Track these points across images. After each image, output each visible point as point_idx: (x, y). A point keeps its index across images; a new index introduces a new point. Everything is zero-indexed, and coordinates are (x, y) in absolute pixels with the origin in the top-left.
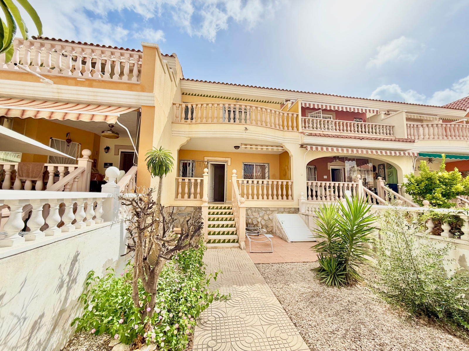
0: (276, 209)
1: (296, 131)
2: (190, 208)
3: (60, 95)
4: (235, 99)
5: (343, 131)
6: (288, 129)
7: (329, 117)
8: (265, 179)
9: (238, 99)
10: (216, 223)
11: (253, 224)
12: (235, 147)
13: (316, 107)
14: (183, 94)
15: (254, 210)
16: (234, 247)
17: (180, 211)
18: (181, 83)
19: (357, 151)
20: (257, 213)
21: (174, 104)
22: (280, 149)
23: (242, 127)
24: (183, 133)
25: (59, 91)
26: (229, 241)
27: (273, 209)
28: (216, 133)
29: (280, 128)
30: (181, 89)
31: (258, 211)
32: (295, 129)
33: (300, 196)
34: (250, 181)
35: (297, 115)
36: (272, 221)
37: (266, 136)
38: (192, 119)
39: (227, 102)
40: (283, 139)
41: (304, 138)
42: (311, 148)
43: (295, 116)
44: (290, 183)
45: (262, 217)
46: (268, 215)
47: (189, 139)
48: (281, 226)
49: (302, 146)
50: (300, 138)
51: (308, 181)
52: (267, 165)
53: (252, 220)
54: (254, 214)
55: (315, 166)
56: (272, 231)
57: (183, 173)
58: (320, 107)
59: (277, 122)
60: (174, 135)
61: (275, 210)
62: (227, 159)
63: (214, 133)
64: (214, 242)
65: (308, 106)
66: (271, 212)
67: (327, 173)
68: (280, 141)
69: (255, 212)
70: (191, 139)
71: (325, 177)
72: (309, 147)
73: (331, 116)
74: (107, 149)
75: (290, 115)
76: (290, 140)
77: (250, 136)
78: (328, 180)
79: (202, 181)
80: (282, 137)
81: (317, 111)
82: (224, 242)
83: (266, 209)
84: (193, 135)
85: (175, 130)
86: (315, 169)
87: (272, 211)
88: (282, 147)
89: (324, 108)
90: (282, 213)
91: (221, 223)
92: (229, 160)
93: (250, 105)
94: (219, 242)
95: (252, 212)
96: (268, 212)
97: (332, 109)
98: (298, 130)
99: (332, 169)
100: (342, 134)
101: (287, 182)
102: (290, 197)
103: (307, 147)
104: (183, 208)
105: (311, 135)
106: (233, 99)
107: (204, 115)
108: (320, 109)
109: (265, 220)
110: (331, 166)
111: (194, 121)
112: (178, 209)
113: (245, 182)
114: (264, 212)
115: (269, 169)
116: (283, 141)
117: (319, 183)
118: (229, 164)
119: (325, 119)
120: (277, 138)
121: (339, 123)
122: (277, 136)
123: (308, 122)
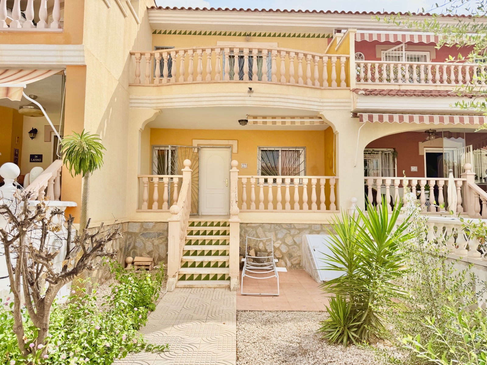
0: (307, 226)
1: (345, 87)
2: (162, 225)
4: (245, 35)
5: (442, 82)
6: (330, 85)
7: (422, 56)
8: (298, 174)
9: (250, 35)
10: (199, 248)
11: (266, 251)
12: (239, 121)
13: (392, 40)
14: (155, 33)
15: (268, 227)
16: (220, 287)
17: (146, 229)
18: (150, 15)
19: (462, 120)
20: (273, 233)
21: (131, 54)
22: (317, 122)
23: (244, 87)
24: (149, 101)
26: (215, 278)
27: (301, 227)
28: (200, 99)
29: (314, 84)
30: (151, 25)
31: (275, 230)
32: (343, 84)
33: (350, 203)
34: (270, 178)
35: (348, 59)
36: (299, 246)
37: (286, 100)
38: (170, 75)
39: (227, 43)
40: (320, 104)
41: (358, 101)
42: (371, 118)
43: (343, 60)
44: (332, 182)
45: (281, 240)
46: (293, 236)
47: (158, 111)
48: (311, 255)
49: (355, 115)
50: (352, 101)
51: (366, 178)
52: (302, 149)
53: (264, 244)
54: (268, 234)
55: (394, 149)
56: (299, 264)
57: (158, 168)
58: (400, 39)
59: (309, 74)
60: (133, 105)
61: (305, 229)
62: (231, 142)
63: (197, 99)
64: (191, 278)
65: (375, 38)
66: (297, 231)
67: (418, 161)
68: (314, 107)
69: (270, 231)
70: (161, 111)
71: (414, 169)
72: (365, 116)
73: (427, 54)
74: (34, 132)
75: (334, 60)
76: (332, 104)
77: (258, 103)
78: (419, 174)
79: (181, 180)
80: (318, 100)
81: (397, 47)
82: (207, 278)
83: (290, 227)
84: (165, 105)
85: (134, 97)
86: (395, 154)
87: (299, 229)
88: (320, 118)
89: (408, 40)
90: (318, 232)
91: (207, 248)
92: (234, 143)
93: (258, 47)
94: (199, 278)
95: (264, 232)
96: (293, 232)
97: (424, 41)
98: (348, 85)
99: (427, 153)
100: (438, 88)
101: (327, 181)
102: (333, 206)
103: (362, 116)
104: (151, 225)
105: (370, 93)
106: (240, 35)
107: (190, 70)
108: (399, 43)
109: (287, 245)
110: (424, 149)
111: (173, 79)
112: (142, 226)
113: (262, 181)
114: (285, 231)
115: (305, 157)
116: (321, 108)
117: (388, 180)
118: (235, 150)
119: (404, 62)
120: (307, 103)
121: (433, 68)
122: (307, 99)
123: (371, 70)
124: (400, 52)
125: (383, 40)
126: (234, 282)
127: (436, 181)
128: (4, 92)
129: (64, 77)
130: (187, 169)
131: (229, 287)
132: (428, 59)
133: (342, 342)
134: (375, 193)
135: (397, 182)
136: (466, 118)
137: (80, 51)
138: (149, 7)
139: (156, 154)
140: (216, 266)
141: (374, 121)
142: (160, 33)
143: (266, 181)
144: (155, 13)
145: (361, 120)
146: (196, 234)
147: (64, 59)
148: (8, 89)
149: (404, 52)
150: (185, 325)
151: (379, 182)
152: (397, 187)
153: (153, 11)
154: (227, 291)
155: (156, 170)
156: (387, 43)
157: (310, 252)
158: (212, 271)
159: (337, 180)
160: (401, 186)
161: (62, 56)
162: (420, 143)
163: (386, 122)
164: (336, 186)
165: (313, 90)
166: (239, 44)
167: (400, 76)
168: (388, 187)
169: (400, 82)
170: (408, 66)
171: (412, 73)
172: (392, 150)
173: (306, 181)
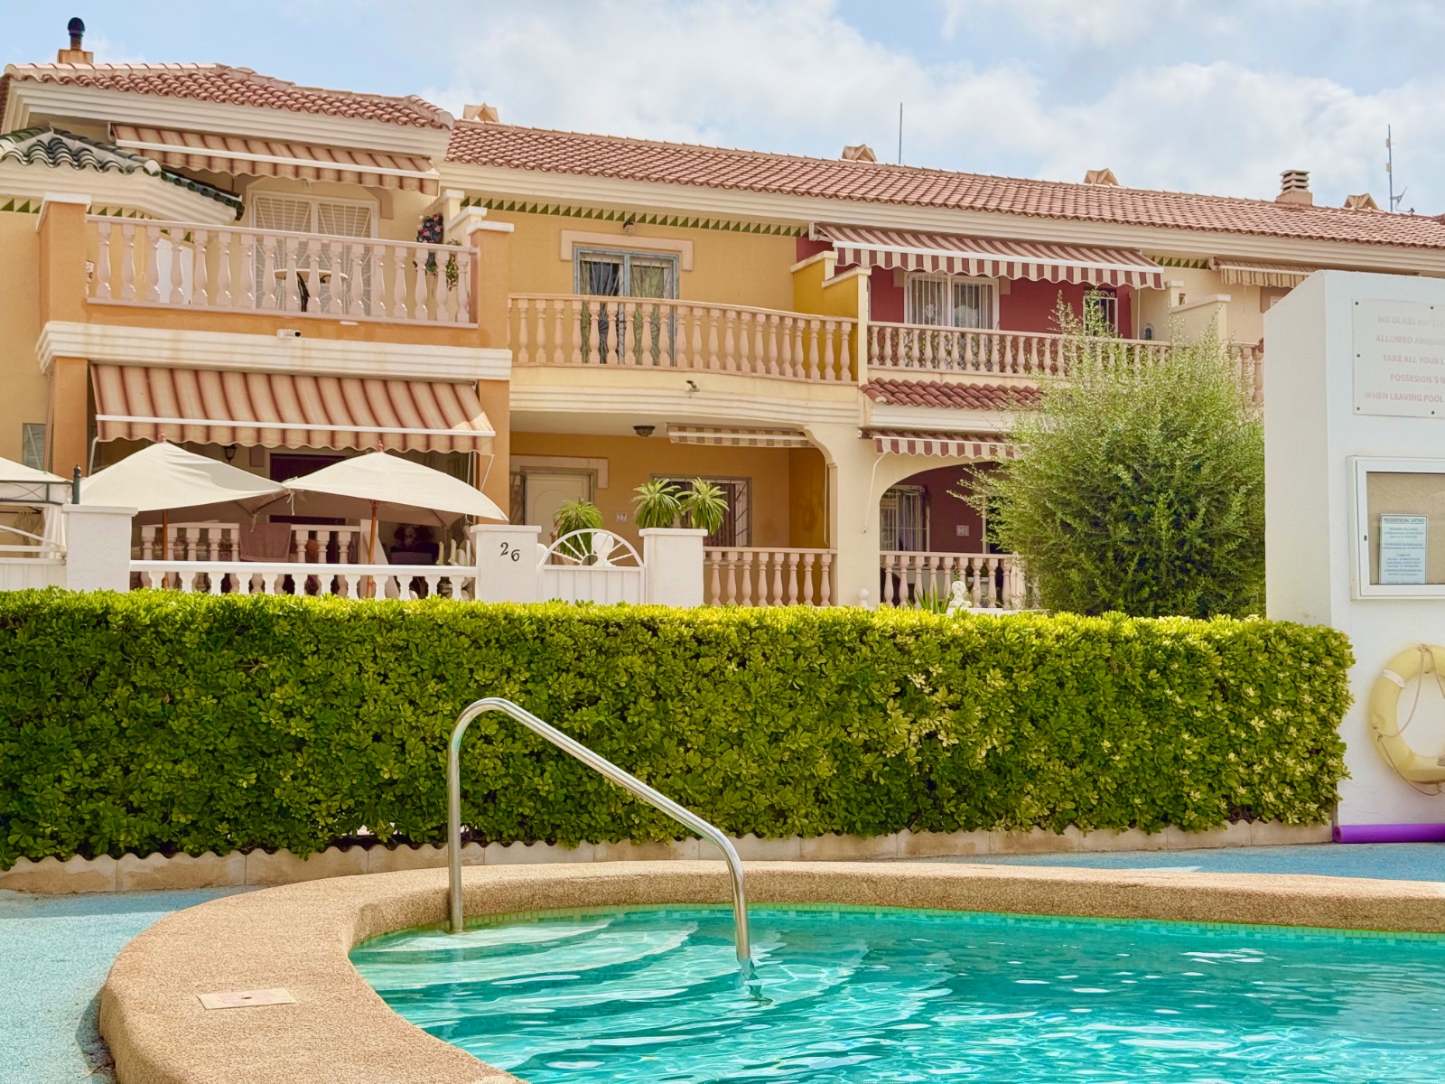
1: (849, 381)
3: (307, 362)
5: (1015, 368)
6: (823, 376)
12: (636, 428)
23: (678, 381)
25: (307, 353)
29: (795, 374)
32: (846, 373)
35: (854, 326)
40: (806, 411)
41: (874, 412)
42: (895, 445)
43: (847, 328)
44: (826, 560)
49: (867, 435)
50: (862, 408)
51: (886, 553)
52: (744, 483)
55: (925, 487)
59: (787, 354)
62: (594, 464)
65: (897, 263)
68: (794, 419)
71: (963, 531)
72: (886, 440)
73: (995, 283)
75: (831, 327)
76: (827, 412)
77: (703, 410)
78: (972, 546)
86: (926, 497)
92: (601, 466)
98: (854, 378)
100: (1008, 384)
101: (818, 557)
103: (880, 438)
115: (749, 502)
116: (807, 418)
118: (602, 481)
119: (950, 328)
120: (785, 409)
122: (785, 402)
141: (900, 450)
145: (879, 448)
147: (479, 371)
151: (905, 561)
152: (934, 571)
159: (834, 556)
163: (919, 452)
164: (832, 566)
165: (794, 385)
167: (942, 353)
169: (943, 367)
172: (921, 489)
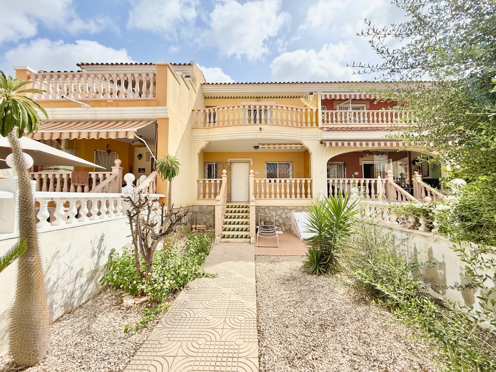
0: (294, 208)
1: (316, 127)
2: (211, 207)
3: (96, 116)
4: (257, 98)
6: (307, 126)
7: (361, 107)
8: (289, 177)
9: (259, 98)
10: (232, 220)
11: (270, 222)
12: (254, 147)
13: (343, 98)
14: (205, 98)
15: (271, 208)
16: (245, 242)
17: (202, 210)
18: (203, 88)
19: (386, 144)
20: (275, 212)
21: (193, 111)
22: (299, 147)
23: (257, 127)
24: (203, 137)
25: (95, 113)
26: (242, 237)
27: (291, 208)
29: (297, 125)
30: (203, 94)
31: (276, 210)
32: (315, 125)
33: (319, 194)
34: (273, 180)
35: (317, 110)
36: (290, 219)
37: (281, 135)
38: (215, 122)
39: (247, 103)
40: (301, 136)
44: (309, 182)
45: (279, 215)
46: (286, 213)
47: (208, 142)
48: (297, 224)
49: (321, 142)
53: (269, 218)
54: (272, 212)
55: (345, 162)
56: (290, 229)
57: (208, 175)
58: (348, 97)
60: (194, 139)
61: (293, 209)
64: (228, 237)
65: (333, 97)
66: (288, 211)
67: (358, 169)
69: (273, 210)
70: (210, 142)
71: (356, 173)
73: (364, 105)
74: (140, 156)
75: (309, 111)
76: (309, 136)
77: (265, 136)
78: (360, 176)
79: (221, 181)
80: (300, 134)
81: (346, 102)
82: (237, 237)
83: (284, 208)
84: (212, 139)
85: (195, 135)
86: (345, 165)
87: (289, 209)
88: (301, 144)
89: (353, 97)
90: (301, 211)
91: (237, 220)
93: (265, 104)
95: (269, 211)
96: (286, 211)
97: (363, 98)
98: (317, 125)
99: (364, 164)
101: (306, 181)
102: (309, 196)
104: (205, 207)
105: (330, 130)
106: (254, 98)
107: (226, 119)
109: (283, 218)
110: (363, 162)
111: (216, 124)
112: (200, 208)
113: (268, 181)
114: (281, 211)
115: (293, 167)
116: (301, 139)
117: (341, 180)
118: (252, 164)
119: (350, 111)
120: (294, 136)
121: (368, 113)
122: (293, 133)
123: (331, 116)
124: (348, 105)
125: (338, 98)
126: (253, 239)
127: (370, 181)
128: (125, 134)
129: (157, 125)
130: (225, 175)
131: (250, 242)
132: (365, 108)
133: (316, 273)
134: (333, 188)
135: (347, 181)
136: (388, 144)
137: (165, 110)
138: (202, 83)
139: (207, 167)
140: (242, 230)
141: (333, 146)
142: (208, 98)
143: (270, 181)
144: (205, 87)
145: (325, 146)
146: (230, 212)
147: (156, 115)
148: (127, 132)
149: (350, 105)
150: (226, 263)
151: (336, 181)
152: (346, 184)
153: (204, 86)
154: (249, 244)
155: (207, 176)
156: (341, 100)
157: (296, 223)
158: (240, 233)
159: (312, 180)
160: (349, 183)
161: (155, 113)
162: (360, 158)
163: (340, 147)
164: (311, 184)
165: (297, 128)
166: (253, 103)
167: (348, 119)
168: (341, 184)
169: (348, 123)
170: (353, 113)
171: (355, 117)
172: (343, 162)
173: (293, 181)
